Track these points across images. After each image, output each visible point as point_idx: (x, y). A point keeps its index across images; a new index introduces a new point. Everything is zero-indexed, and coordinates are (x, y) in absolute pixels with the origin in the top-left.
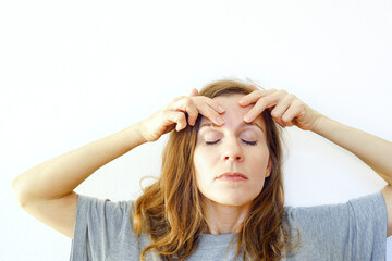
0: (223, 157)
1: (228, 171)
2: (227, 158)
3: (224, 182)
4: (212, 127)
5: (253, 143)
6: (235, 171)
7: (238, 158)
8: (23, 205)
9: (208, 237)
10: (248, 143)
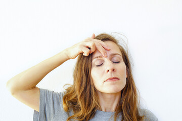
0: (106, 71)
1: (110, 77)
2: (108, 71)
3: (109, 82)
4: (99, 58)
5: (118, 62)
6: (113, 76)
7: (113, 70)
8: (13, 94)
9: (100, 112)
10: (116, 63)
